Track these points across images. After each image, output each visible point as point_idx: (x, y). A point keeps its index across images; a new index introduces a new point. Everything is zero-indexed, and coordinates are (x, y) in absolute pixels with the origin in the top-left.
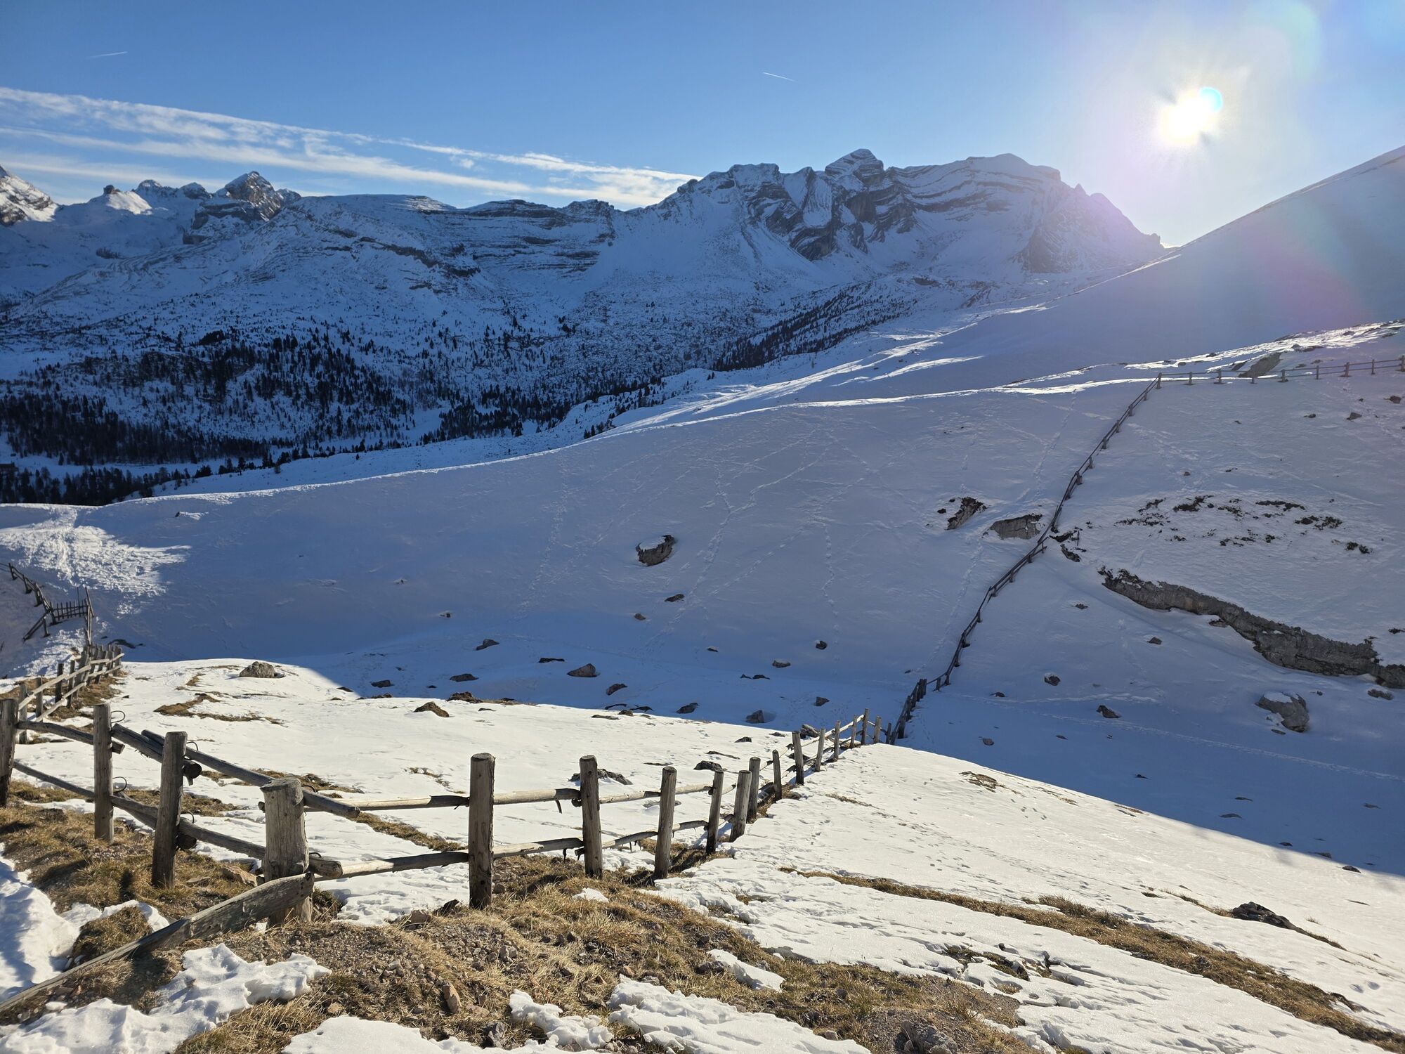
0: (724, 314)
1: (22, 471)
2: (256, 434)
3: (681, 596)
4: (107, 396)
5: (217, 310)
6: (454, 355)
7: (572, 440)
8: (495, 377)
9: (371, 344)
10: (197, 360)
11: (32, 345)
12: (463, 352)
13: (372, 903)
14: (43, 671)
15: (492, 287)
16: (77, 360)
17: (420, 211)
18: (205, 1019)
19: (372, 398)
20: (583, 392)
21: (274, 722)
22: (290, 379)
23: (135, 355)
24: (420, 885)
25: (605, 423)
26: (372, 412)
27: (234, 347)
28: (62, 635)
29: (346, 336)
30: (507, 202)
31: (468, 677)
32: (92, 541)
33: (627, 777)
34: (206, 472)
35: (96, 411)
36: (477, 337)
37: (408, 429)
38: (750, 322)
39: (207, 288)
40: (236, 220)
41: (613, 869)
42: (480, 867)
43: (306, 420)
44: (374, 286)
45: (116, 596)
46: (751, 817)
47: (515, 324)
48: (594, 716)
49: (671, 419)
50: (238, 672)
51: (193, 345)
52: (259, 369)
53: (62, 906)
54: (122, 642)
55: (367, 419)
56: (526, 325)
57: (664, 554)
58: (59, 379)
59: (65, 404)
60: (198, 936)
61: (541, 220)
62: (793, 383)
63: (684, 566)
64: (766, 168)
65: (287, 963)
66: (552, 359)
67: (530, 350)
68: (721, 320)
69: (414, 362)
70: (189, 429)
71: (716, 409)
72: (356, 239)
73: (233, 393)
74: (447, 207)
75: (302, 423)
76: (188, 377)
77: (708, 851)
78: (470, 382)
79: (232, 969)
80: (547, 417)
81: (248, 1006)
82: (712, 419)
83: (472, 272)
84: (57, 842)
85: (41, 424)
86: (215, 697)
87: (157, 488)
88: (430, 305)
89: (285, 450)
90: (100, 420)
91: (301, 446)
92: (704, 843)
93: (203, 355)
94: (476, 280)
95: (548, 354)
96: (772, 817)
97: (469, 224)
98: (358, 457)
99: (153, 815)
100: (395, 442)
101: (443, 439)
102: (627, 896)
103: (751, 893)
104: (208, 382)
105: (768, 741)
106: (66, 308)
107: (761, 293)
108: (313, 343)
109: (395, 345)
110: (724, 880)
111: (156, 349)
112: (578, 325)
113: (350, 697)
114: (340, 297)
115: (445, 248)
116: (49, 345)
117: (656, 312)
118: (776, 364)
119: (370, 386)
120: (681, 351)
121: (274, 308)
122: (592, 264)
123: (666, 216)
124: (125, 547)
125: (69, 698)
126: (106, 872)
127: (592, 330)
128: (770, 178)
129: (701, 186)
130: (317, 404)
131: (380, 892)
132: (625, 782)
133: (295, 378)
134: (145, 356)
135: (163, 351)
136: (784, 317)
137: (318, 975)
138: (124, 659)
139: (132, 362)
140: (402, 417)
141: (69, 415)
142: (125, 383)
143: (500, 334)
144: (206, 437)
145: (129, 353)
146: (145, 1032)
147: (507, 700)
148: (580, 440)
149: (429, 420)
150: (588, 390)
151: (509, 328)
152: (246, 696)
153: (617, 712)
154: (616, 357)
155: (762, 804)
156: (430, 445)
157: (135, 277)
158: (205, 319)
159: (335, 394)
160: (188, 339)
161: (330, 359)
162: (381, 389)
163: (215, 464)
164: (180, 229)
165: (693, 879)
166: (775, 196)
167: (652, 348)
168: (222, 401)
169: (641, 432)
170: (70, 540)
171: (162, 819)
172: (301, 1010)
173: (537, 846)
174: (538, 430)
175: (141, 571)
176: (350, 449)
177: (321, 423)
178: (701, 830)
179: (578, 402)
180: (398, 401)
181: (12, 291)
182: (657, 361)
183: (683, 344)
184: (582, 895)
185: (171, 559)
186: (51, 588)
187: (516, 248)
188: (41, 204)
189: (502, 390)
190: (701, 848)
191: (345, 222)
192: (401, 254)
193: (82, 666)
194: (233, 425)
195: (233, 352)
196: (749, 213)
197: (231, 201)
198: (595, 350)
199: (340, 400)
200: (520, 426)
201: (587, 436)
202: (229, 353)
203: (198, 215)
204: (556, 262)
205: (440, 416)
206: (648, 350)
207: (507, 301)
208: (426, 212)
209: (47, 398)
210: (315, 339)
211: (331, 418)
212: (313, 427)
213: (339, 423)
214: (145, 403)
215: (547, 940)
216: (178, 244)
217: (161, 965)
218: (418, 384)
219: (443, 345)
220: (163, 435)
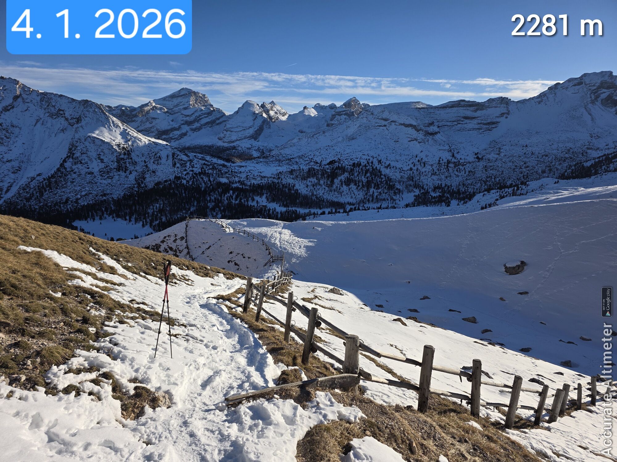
0: (569, 150)
1: (268, 208)
2: (342, 200)
3: (526, 293)
4: (296, 183)
5: (335, 151)
6: (424, 170)
7: (474, 210)
8: (441, 180)
9: (389, 165)
10: (326, 171)
11: (275, 165)
12: (428, 168)
13: (376, 395)
14: (268, 278)
15: (445, 140)
16: (288, 170)
17: (417, 108)
18: (323, 419)
19: (387, 187)
20: (483, 188)
21: (339, 312)
22: (357, 179)
23: (306, 168)
24: (396, 395)
25: (492, 203)
26: (386, 193)
27: (339, 166)
28: (275, 267)
29: (380, 162)
30: (457, 101)
31: (416, 311)
32: (287, 234)
33: (491, 375)
34: (323, 213)
35: (292, 188)
36: (434, 162)
37: (400, 201)
38: (585, 154)
39: (332, 143)
40: (345, 116)
41: (483, 417)
42: (424, 395)
43: (360, 195)
44: (393, 141)
45: (292, 255)
46: (562, 414)
47: (453, 156)
48: (475, 342)
49: (530, 203)
50: (328, 290)
51: (325, 165)
52: (346, 175)
53: (276, 362)
54: (292, 272)
55: (384, 196)
56: (458, 156)
57: (520, 270)
58: (283, 177)
59: (283, 185)
60: (320, 387)
61: (472, 108)
62: (609, 187)
63: (530, 278)
64: (604, 73)
65: (350, 408)
66: (469, 172)
67: (459, 168)
68: (566, 153)
69: (406, 173)
70: (320, 196)
71: (558, 199)
72: (389, 121)
73: (336, 184)
74: (429, 105)
75: (359, 196)
76: (322, 177)
77: (536, 424)
78: (429, 181)
79: (332, 404)
80: (463, 199)
81: (337, 420)
82: (555, 204)
83: (436, 133)
84: (274, 339)
85: (275, 192)
86: (320, 298)
87: (307, 217)
88: (416, 148)
89: (352, 207)
90: (293, 192)
91: (358, 206)
92: (533, 419)
93: (328, 169)
94: (438, 137)
95: (467, 170)
96: (574, 417)
97: (438, 112)
98: (378, 211)
99: (304, 337)
100: (394, 206)
101: (414, 206)
102: (492, 431)
103: (561, 453)
104: (328, 179)
105: (574, 377)
106: (287, 152)
107: (593, 139)
108: (367, 165)
109: (399, 165)
110: (544, 441)
111: (313, 166)
112: (484, 156)
113: (367, 309)
114: (380, 146)
115: (425, 123)
116: (281, 164)
117: (528, 149)
118: (599, 177)
119: (387, 182)
120: (540, 169)
121: (354, 151)
122: (496, 127)
123: (539, 102)
124: (296, 238)
125: (276, 289)
126: (289, 354)
127: (491, 158)
128: (606, 78)
129: (562, 85)
130: (365, 189)
131: (379, 392)
132: (490, 377)
133: (359, 178)
134: (309, 169)
135: (315, 167)
136: (607, 152)
137: (362, 417)
138: (293, 278)
139: (305, 171)
140: (398, 196)
141: (284, 189)
142: (302, 179)
143: (445, 160)
144: (325, 200)
145: (305, 168)
146: (303, 416)
147: (433, 325)
148: (479, 210)
149: (409, 197)
150: (486, 187)
151: (450, 158)
152: (330, 300)
153: (487, 343)
154: (503, 171)
155: (568, 409)
156: (408, 208)
157: (310, 140)
158: (330, 155)
159: (373, 185)
160: (324, 163)
161: (373, 171)
162: (391, 184)
163: (327, 210)
164: (326, 121)
165: (527, 435)
166: (608, 88)
167: (523, 167)
168: (332, 187)
169: (513, 208)
170: (280, 233)
171: (307, 339)
172: (356, 429)
173: (449, 394)
174: (458, 205)
175: (300, 247)
176: (375, 208)
177: (366, 197)
178: (532, 412)
179: (480, 192)
180: (397, 189)
181: (273, 146)
182: (525, 174)
183: (542, 166)
184: (470, 423)
185: (310, 244)
186: (273, 249)
187: (458, 122)
188: (284, 114)
189: (443, 185)
190: (530, 421)
191: (385, 115)
192: (406, 127)
193: (281, 278)
194: (335, 196)
195: (338, 168)
196: (591, 97)
197: (345, 109)
198: (491, 168)
199: (374, 188)
200: (450, 202)
201: (482, 208)
202: (337, 168)
203: (333, 115)
204: (477, 127)
205: (414, 196)
206: (521, 168)
207: (450, 146)
208: (419, 108)
209: (278, 183)
210: (368, 163)
211: (370, 195)
212: (363, 198)
213: (373, 197)
214: (307, 187)
215: (455, 438)
216: (325, 127)
217: (309, 394)
218: (406, 182)
219: (419, 165)
220: (311, 198)
